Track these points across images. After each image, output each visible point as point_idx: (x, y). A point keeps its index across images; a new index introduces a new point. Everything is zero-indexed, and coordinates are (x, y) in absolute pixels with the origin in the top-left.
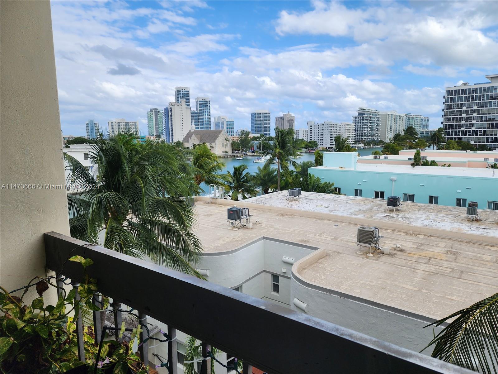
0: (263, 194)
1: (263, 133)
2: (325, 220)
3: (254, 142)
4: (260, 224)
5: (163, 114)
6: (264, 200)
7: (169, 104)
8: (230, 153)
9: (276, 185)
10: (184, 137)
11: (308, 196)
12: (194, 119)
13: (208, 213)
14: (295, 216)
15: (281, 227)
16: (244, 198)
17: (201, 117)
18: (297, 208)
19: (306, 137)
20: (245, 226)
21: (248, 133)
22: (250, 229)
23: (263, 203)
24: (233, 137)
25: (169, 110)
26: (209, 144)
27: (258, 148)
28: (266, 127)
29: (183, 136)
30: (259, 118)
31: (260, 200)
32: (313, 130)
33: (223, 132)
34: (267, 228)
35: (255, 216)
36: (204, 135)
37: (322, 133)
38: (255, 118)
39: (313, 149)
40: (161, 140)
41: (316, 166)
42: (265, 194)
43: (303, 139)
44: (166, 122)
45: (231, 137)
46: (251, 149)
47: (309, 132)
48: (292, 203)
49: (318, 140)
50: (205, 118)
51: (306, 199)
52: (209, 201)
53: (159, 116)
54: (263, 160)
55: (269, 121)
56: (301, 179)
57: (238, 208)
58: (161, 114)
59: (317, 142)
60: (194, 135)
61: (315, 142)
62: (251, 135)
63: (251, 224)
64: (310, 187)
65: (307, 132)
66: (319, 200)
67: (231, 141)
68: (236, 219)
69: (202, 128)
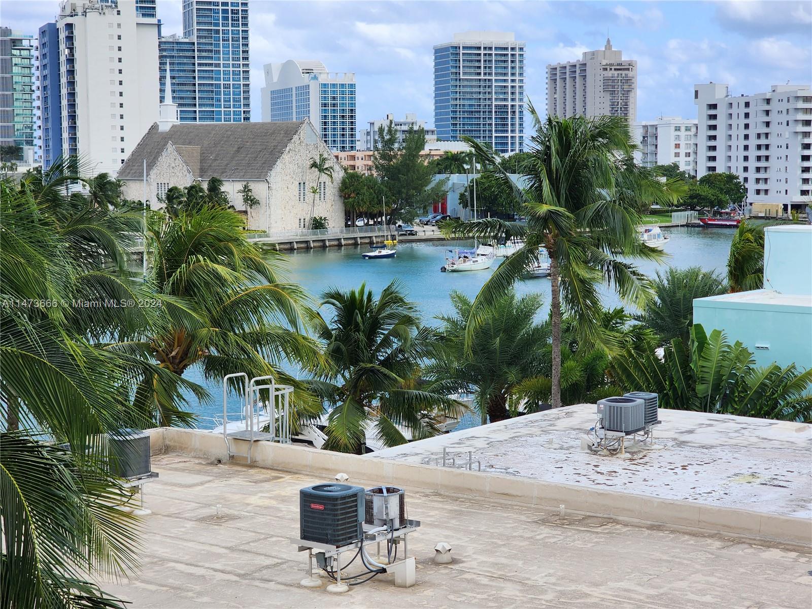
0: (484, 422)
1: (491, 137)
2: (767, 544)
3: (448, 179)
4: (454, 561)
5: (35, 53)
6: (482, 450)
7: (64, 8)
8: (335, 227)
9: (541, 379)
10: (126, 156)
11: (691, 432)
12: (176, 74)
13: (212, 511)
14: (626, 525)
15: (553, 580)
16: (392, 439)
17: (206, 65)
18: (638, 489)
19: (688, 155)
20: (384, 571)
21: (416, 138)
22: (405, 587)
23: (475, 466)
24: (352, 153)
25: (62, 35)
26: (239, 186)
27: (465, 206)
28: (502, 110)
29: (123, 151)
30: (472, 70)
31: (464, 449)
32: (721, 122)
33: (304, 131)
34: (485, 581)
35: (432, 525)
36: (215, 145)
37: (763, 137)
38: (454, 70)
39: (721, 214)
40: (22, 169)
41: (733, 290)
42: (492, 421)
43: (676, 166)
44: (45, 88)
45: (342, 155)
46: (436, 210)
47: (704, 133)
48: (617, 464)
49: (746, 169)
50: (222, 69)
51: (682, 444)
52: (223, 453)
53: (15, 60)
54: (482, 262)
55: (517, 84)
56: (660, 352)
57: (350, 488)
58: (25, 53)
59: (741, 180)
60: (170, 147)
61: (731, 178)
62: (435, 147)
63: (411, 563)
64: (700, 388)
65: (696, 135)
66: (743, 450)
67: (339, 175)
68: (339, 541)
69: (210, 116)
